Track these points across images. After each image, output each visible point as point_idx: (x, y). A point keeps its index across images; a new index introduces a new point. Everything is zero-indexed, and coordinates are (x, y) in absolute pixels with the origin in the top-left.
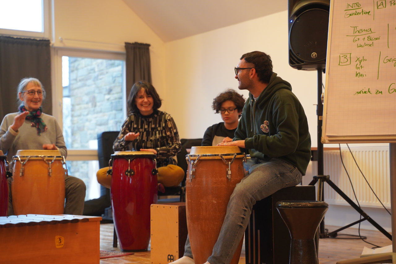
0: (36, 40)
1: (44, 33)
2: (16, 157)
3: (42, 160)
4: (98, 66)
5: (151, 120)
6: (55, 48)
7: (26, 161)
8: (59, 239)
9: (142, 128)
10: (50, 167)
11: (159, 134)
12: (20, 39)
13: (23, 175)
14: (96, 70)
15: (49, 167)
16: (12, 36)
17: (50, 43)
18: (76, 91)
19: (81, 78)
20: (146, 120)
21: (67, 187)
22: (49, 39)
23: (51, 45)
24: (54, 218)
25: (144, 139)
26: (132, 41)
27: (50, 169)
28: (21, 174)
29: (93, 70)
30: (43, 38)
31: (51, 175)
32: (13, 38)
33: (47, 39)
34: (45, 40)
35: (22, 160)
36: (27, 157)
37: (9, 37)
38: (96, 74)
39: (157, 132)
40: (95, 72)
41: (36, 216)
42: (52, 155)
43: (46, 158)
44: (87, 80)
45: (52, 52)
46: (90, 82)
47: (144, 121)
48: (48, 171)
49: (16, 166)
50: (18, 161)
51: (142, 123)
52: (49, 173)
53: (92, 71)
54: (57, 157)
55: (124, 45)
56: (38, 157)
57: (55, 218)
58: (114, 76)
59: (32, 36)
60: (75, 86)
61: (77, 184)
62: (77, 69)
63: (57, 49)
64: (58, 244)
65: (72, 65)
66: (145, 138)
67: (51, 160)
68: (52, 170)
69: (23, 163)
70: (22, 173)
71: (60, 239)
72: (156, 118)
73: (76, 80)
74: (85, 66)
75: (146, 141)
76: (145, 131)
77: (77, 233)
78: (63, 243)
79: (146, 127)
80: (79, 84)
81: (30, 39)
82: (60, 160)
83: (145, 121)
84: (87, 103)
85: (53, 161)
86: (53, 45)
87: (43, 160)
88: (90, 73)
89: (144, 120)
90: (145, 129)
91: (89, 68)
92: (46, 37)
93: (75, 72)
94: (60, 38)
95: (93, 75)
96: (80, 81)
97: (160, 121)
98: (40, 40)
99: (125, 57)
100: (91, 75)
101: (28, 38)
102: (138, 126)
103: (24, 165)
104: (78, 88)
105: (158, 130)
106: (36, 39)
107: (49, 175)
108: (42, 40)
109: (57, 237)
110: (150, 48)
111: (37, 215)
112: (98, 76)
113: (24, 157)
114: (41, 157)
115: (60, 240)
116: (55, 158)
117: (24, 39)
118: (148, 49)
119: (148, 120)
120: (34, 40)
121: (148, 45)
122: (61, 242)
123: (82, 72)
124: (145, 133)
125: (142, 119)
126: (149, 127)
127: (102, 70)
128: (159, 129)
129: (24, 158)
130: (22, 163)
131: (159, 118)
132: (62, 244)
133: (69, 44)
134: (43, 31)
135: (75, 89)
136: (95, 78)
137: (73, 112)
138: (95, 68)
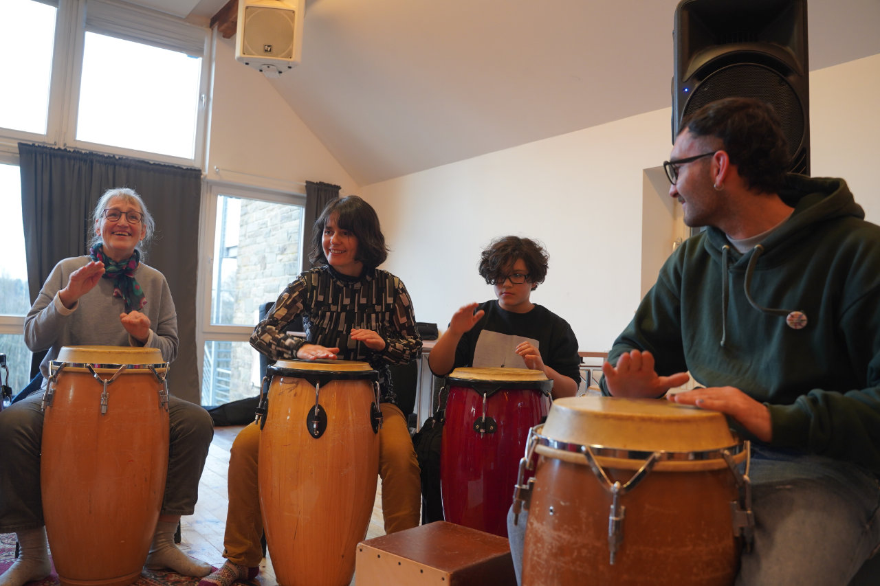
0: (182, 168)
1: (195, 160)
4: (271, 219)
5: (357, 286)
6: (208, 183)
9: (335, 302)
11: (377, 321)
12: (159, 165)
14: (269, 224)
16: (146, 160)
17: (201, 174)
18: (243, 249)
19: (250, 234)
20: (347, 286)
22: (200, 168)
23: (202, 176)
25: (340, 329)
26: (316, 180)
30: (192, 166)
32: (148, 163)
33: (197, 169)
34: (195, 170)
37: (143, 162)
38: (269, 228)
39: (373, 316)
40: (267, 227)
44: (257, 236)
45: (204, 188)
46: (260, 239)
47: (342, 288)
51: (337, 291)
53: (264, 226)
55: (305, 184)
58: (289, 232)
59: (176, 163)
60: (242, 244)
62: (247, 224)
63: (211, 185)
66: (342, 327)
72: (370, 284)
73: (245, 235)
74: (256, 220)
75: (345, 333)
76: (342, 311)
79: (347, 301)
80: (248, 241)
81: (173, 167)
83: (344, 288)
84: (255, 265)
86: (206, 176)
88: (261, 228)
89: (342, 286)
90: (344, 307)
91: (261, 222)
92: (197, 165)
93: (244, 227)
94: (215, 168)
96: (249, 237)
97: (381, 290)
98: (187, 169)
99: (305, 201)
101: (170, 164)
102: (326, 298)
104: (247, 246)
105: (374, 312)
106: (181, 166)
108: (191, 169)
110: (340, 191)
112: (270, 231)
117: (165, 166)
118: (338, 193)
119: (350, 287)
120: (179, 168)
121: (339, 188)
124: (343, 315)
125: (338, 283)
126: (352, 301)
127: (276, 224)
128: (378, 308)
131: (377, 284)
133: (228, 177)
134: (193, 158)
135: (243, 247)
136: (267, 234)
137: (238, 275)
138: (267, 221)
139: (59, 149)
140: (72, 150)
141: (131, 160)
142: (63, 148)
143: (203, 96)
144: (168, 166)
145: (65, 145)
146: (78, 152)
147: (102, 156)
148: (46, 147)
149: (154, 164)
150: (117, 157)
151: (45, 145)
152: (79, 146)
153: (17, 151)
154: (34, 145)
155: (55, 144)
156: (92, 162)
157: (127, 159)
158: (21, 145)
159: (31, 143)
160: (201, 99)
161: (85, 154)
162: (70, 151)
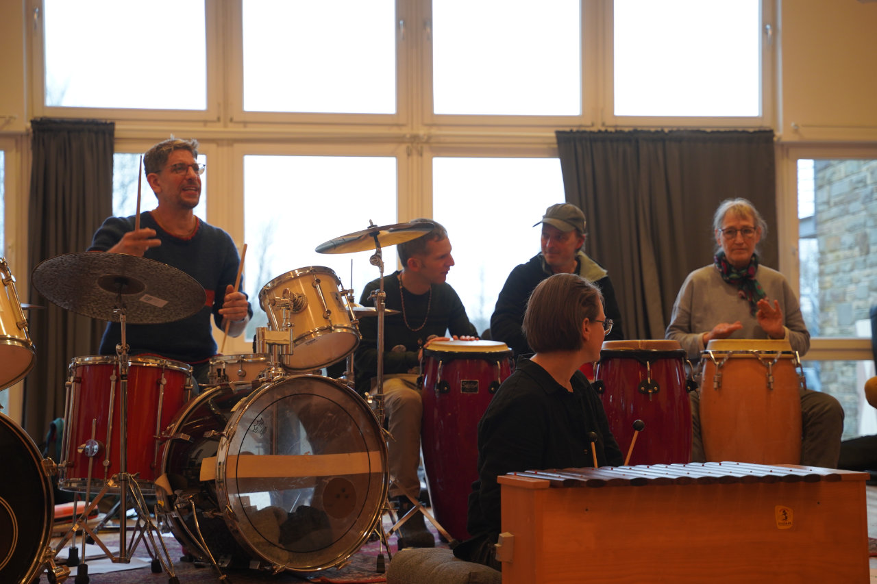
0: (748, 132)
1: (763, 118)
2: (707, 353)
3: (755, 358)
4: (872, 173)
6: (783, 145)
7: (725, 360)
8: (782, 513)
10: (771, 373)
12: (718, 132)
13: (719, 387)
14: (869, 181)
15: (768, 371)
16: (702, 129)
17: (773, 136)
18: (828, 225)
19: (837, 199)
21: (805, 411)
22: (772, 128)
23: (775, 139)
24: (771, 471)
27: (769, 375)
28: (715, 385)
29: (862, 181)
30: (761, 127)
31: (772, 387)
32: (704, 132)
33: (767, 129)
34: (765, 132)
35: (717, 359)
36: (726, 352)
37: (698, 131)
38: (869, 189)
40: (865, 186)
41: (738, 466)
42: (774, 350)
43: (763, 355)
44: (849, 202)
45: (778, 153)
46: (855, 206)
48: (768, 379)
49: (707, 369)
50: (710, 359)
52: (769, 383)
53: (861, 185)
54: (783, 353)
56: (747, 352)
57: (773, 470)
59: (740, 126)
60: (825, 216)
61: (826, 406)
62: (830, 183)
63: (788, 147)
64: (781, 522)
65: (820, 175)
67: (772, 359)
68: (773, 378)
69: (719, 365)
70: (718, 383)
71: (784, 511)
73: (828, 203)
74: (847, 176)
77: (818, 503)
78: (790, 520)
80: (834, 211)
81: (735, 132)
82: (789, 359)
84: (850, 248)
85: (776, 360)
86: (779, 138)
87: (757, 359)
88: (855, 188)
91: (854, 178)
92: (767, 124)
93: (827, 188)
94: (793, 124)
95: (863, 192)
96: (836, 204)
98: (755, 132)
100: (857, 191)
101: (732, 129)
103: (721, 367)
104: (832, 219)
106: (746, 129)
107: (769, 388)
108: (760, 132)
109: (778, 509)
111: (740, 464)
112: (872, 193)
113: (720, 352)
114: (752, 352)
115: (785, 514)
116: (779, 355)
117: (725, 132)
120: (744, 132)
122: (786, 518)
123: (839, 189)
129: (721, 355)
130: (718, 363)
132: (790, 523)
133: (810, 135)
134: (761, 115)
135: (826, 221)
136: (867, 197)
137: (822, 267)
138: (865, 177)
139: (600, 131)
140: (613, 130)
141: (683, 131)
142: (603, 129)
143: (768, 27)
144: (730, 132)
145: (603, 125)
146: (621, 132)
147: (649, 132)
148: (584, 132)
149: (712, 132)
150: (666, 130)
151: (583, 129)
152: (620, 123)
153: (555, 140)
154: (571, 131)
155: (593, 125)
156: (637, 141)
157: (678, 131)
158: (558, 133)
159: (568, 129)
160: (764, 31)
161: (630, 132)
162: (611, 132)
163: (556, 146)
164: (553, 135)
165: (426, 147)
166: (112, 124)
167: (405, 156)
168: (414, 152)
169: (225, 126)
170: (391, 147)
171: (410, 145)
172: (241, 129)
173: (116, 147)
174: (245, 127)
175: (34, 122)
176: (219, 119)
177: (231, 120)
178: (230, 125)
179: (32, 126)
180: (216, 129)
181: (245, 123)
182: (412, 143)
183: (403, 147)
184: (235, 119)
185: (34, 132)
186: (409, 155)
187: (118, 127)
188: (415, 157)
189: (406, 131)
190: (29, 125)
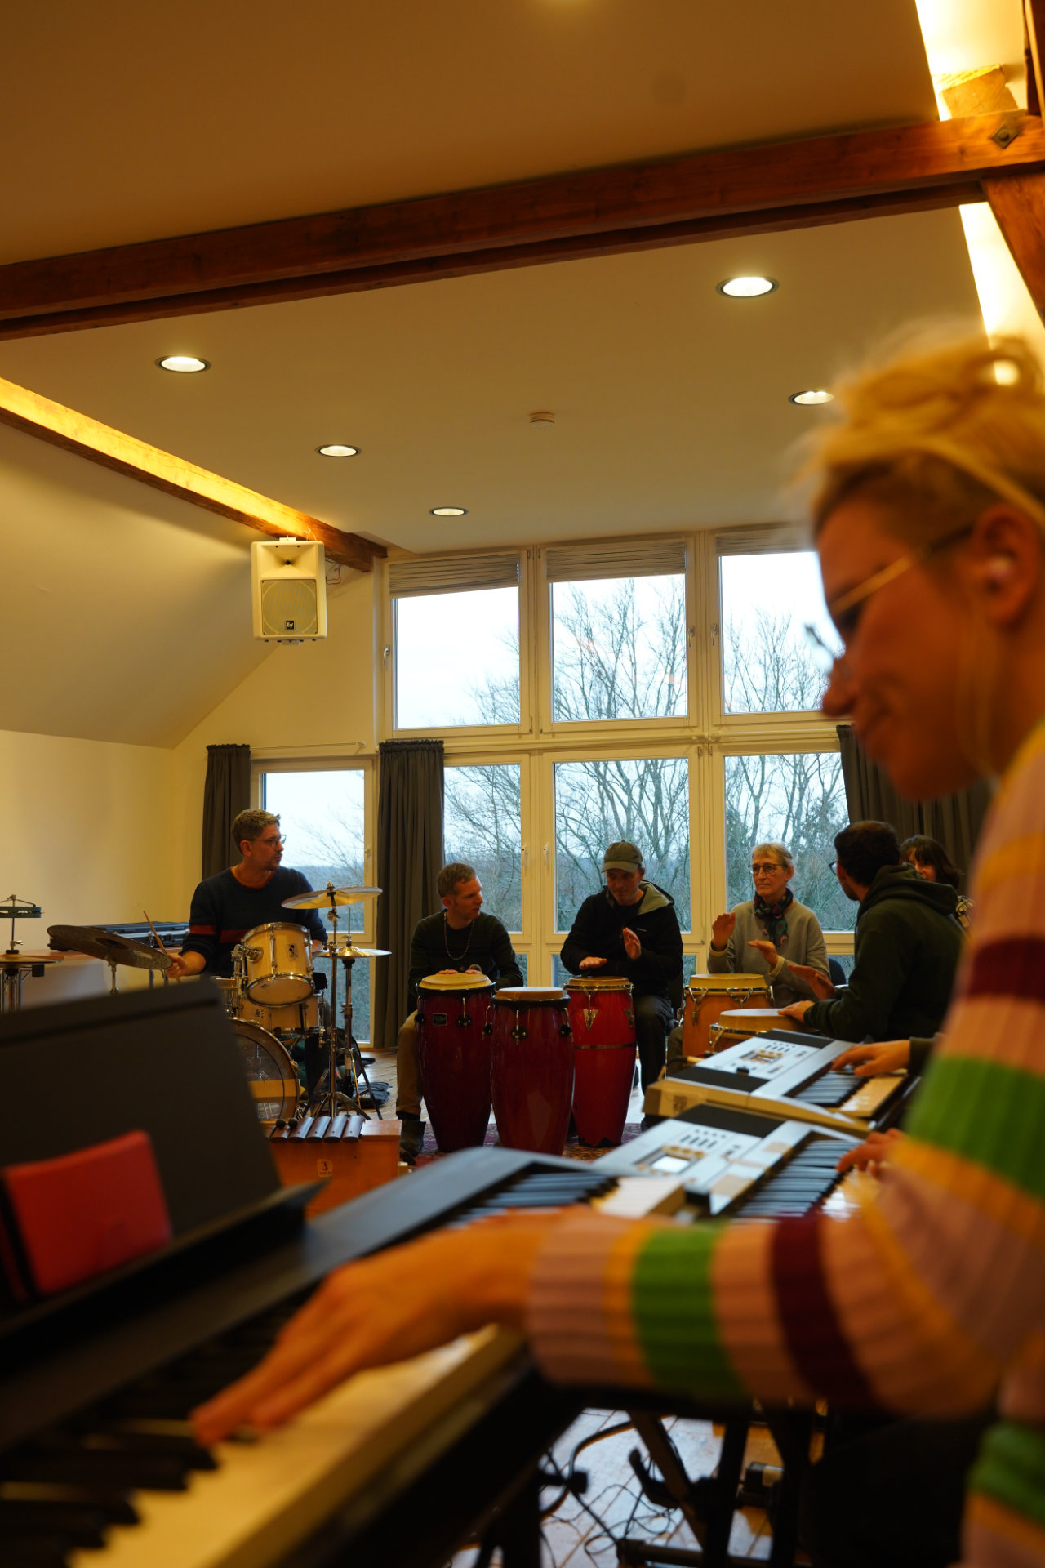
35: (695, 996)
42: (746, 988)
67: (743, 996)
78: (330, 1170)
115: (325, 1165)
122: (327, 1168)
129: (697, 992)
130: (695, 1000)
153: (837, 736)
158: (839, 728)
163: (838, 740)
164: (835, 729)
165: (715, 746)
166: (442, 742)
167: (697, 755)
168: (706, 752)
169: (537, 738)
170: (683, 748)
171: (700, 745)
172: (549, 739)
173: (445, 761)
174: (554, 737)
175: (381, 745)
176: (531, 731)
177: (541, 732)
178: (541, 735)
179: (380, 748)
180: (529, 741)
181: (553, 734)
182: (703, 743)
183: (694, 748)
184: (544, 731)
185: (381, 753)
186: (699, 755)
187: (445, 745)
188: (706, 757)
189: (697, 732)
190: (377, 747)
